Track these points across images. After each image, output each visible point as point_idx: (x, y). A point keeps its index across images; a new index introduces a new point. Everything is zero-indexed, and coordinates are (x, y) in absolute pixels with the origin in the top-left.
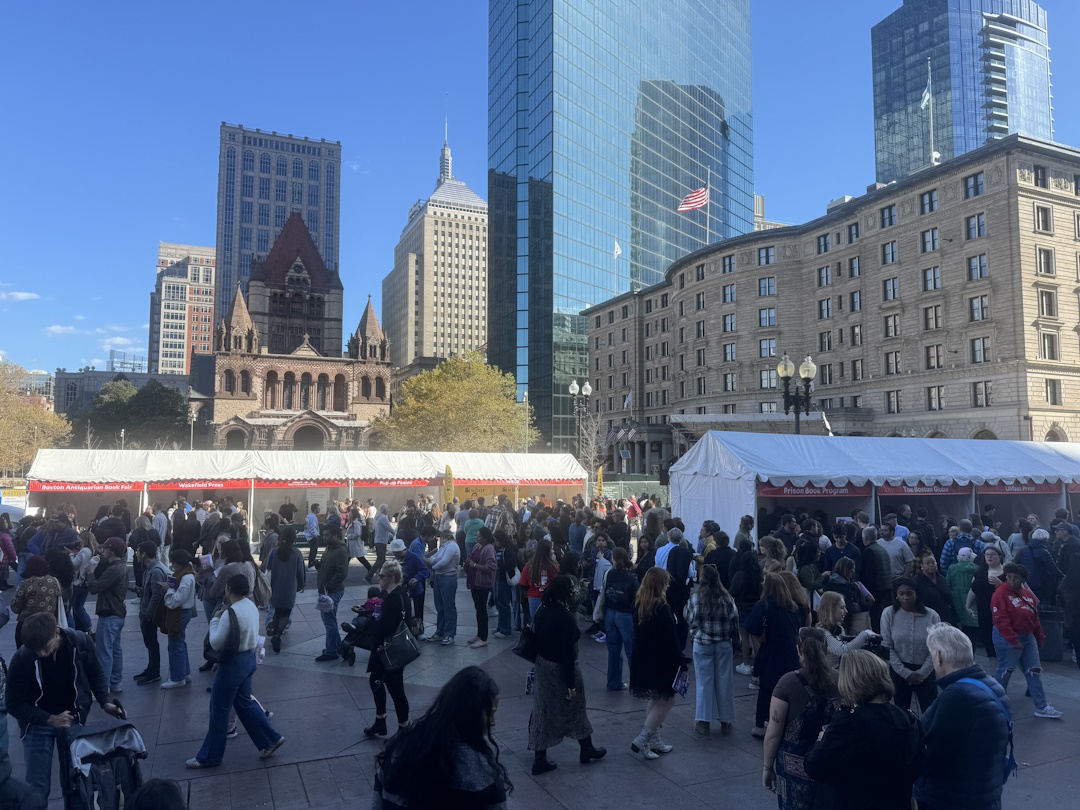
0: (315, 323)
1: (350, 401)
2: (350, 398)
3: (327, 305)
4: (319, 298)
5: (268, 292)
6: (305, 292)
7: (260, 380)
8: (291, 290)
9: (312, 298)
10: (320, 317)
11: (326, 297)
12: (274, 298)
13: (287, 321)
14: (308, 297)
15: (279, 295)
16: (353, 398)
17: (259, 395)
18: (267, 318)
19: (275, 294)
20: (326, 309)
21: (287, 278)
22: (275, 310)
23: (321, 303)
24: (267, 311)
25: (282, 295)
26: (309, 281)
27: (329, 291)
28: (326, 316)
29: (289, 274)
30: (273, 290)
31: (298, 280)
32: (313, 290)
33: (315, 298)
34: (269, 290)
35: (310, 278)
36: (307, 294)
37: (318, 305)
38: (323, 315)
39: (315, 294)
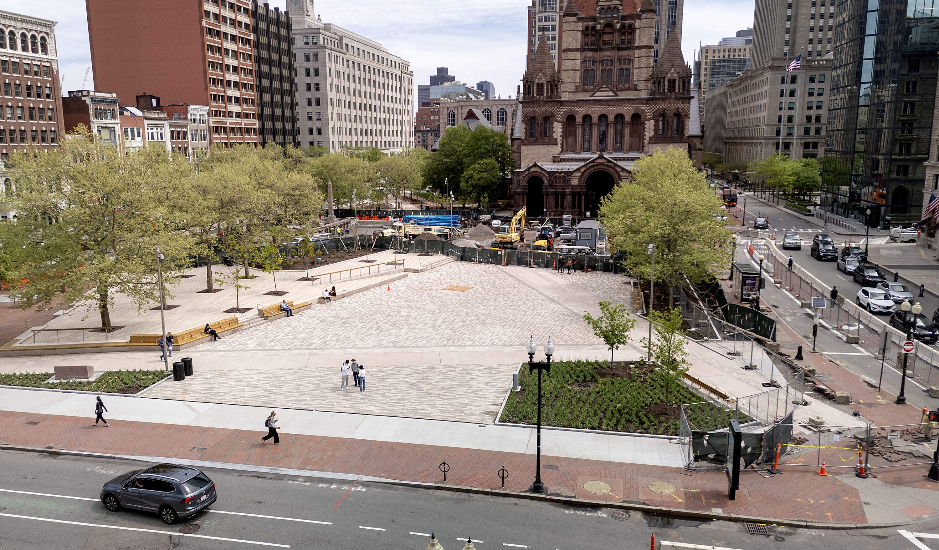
0: (625, 53)
1: (646, 142)
2: (647, 138)
3: (638, 31)
4: (630, 26)
5: (580, 26)
6: (615, 21)
7: (560, 125)
8: (602, 21)
9: (623, 26)
10: (631, 47)
11: (637, 24)
12: (586, 32)
13: (598, 55)
14: (618, 26)
15: (590, 28)
16: (650, 138)
17: (560, 139)
18: (578, 55)
19: (587, 28)
20: (637, 37)
21: (598, 9)
22: (586, 44)
23: (632, 30)
24: (579, 47)
25: (594, 28)
26: (620, 8)
27: (640, 16)
28: (637, 45)
29: (600, 4)
30: (585, 24)
31: (609, 8)
32: (624, 18)
33: (627, 26)
34: (580, 24)
35: (621, 5)
36: (618, 22)
37: (628, 33)
38: (634, 43)
39: (627, 22)
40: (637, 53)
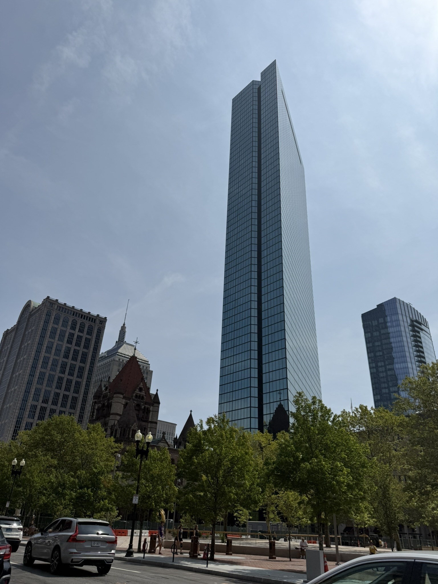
0: (144, 423)
3: (151, 413)
4: (148, 408)
5: (124, 401)
6: (142, 404)
8: (136, 402)
9: (145, 407)
10: (147, 421)
11: (151, 408)
12: (126, 406)
14: (143, 407)
20: (150, 416)
21: (134, 394)
23: (148, 412)
26: (145, 397)
27: (153, 404)
28: (150, 420)
29: (136, 392)
30: (126, 401)
31: (140, 396)
32: (146, 403)
33: (146, 408)
34: (124, 400)
35: (145, 396)
36: (143, 405)
37: (146, 413)
38: (148, 419)
39: (147, 406)
40: (149, 425)
